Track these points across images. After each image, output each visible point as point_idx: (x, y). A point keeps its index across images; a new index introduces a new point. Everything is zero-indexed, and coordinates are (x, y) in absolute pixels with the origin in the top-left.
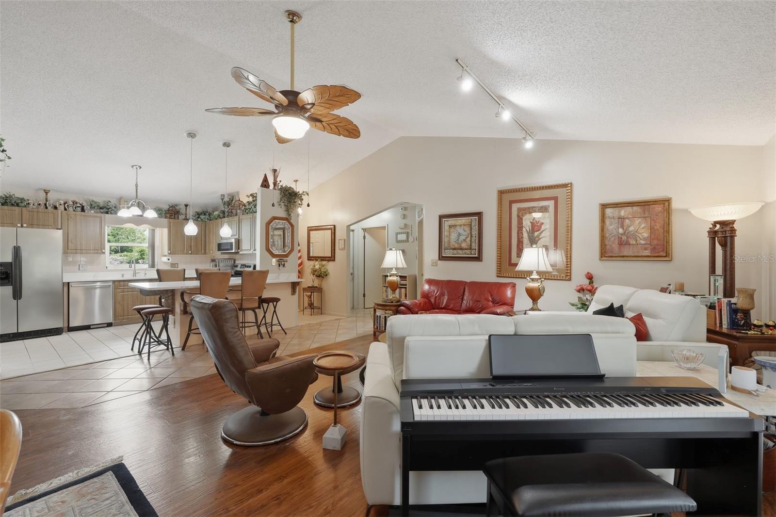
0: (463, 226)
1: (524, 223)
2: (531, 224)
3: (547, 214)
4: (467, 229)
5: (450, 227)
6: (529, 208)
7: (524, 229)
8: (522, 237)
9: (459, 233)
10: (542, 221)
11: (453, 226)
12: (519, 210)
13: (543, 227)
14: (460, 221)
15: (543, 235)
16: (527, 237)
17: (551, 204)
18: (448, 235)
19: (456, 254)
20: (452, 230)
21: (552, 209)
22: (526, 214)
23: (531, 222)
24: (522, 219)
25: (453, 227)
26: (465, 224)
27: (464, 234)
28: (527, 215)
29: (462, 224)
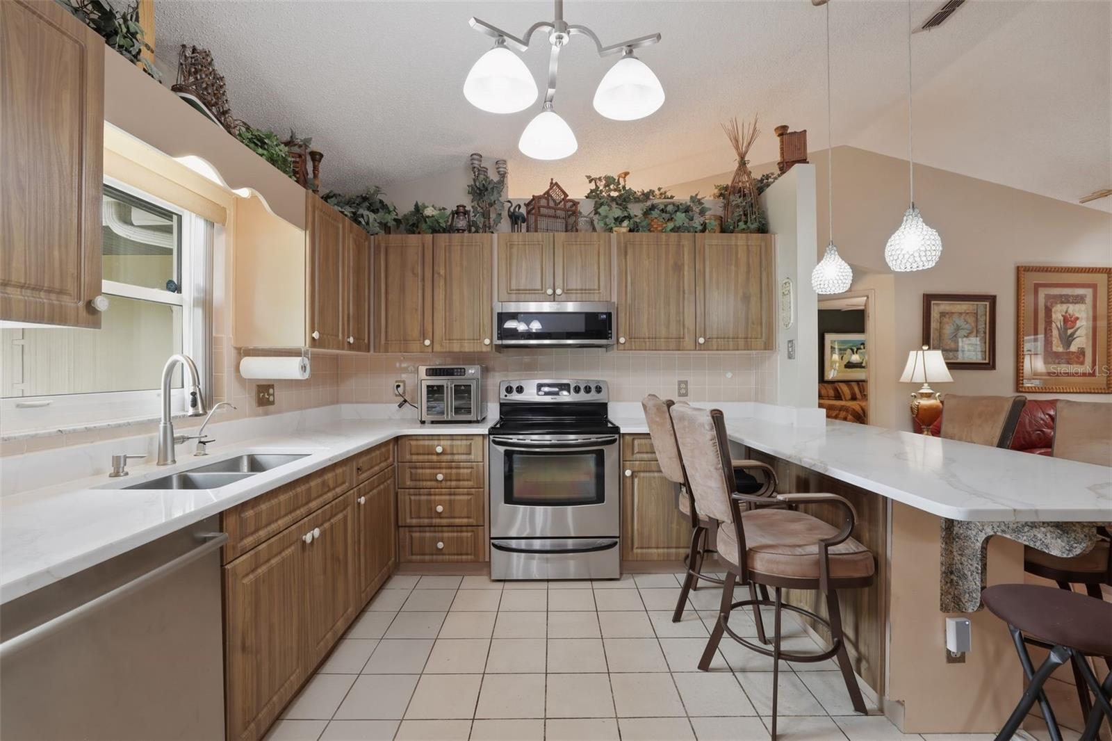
0: (964, 315)
1: (1054, 316)
2: (1062, 318)
3: (1082, 307)
4: (971, 320)
5: (943, 314)
6: (1061, 296)
7: (1054, 325)
8: (1051, 336)
9: (957, 325)
10: (1077, 315)
11: (948, 313)
12: (1048, 297)
13: (1078, 324)
14: (958, 306)
15: (1078, 333)
16: (1058, 336)
17: (1088, 292)
18: (939, 328)
19: (952, 359)
20: (946, 320)
21: (1089, 300)
22: (1057, 303)
23: (1062, 316)
24: (1051, 310)
25: (947, 316)
26: (967, 311)
27: (967, 326)
28: (1059, 305)
29: (963, 311)
